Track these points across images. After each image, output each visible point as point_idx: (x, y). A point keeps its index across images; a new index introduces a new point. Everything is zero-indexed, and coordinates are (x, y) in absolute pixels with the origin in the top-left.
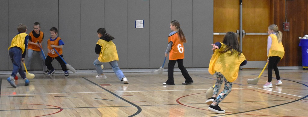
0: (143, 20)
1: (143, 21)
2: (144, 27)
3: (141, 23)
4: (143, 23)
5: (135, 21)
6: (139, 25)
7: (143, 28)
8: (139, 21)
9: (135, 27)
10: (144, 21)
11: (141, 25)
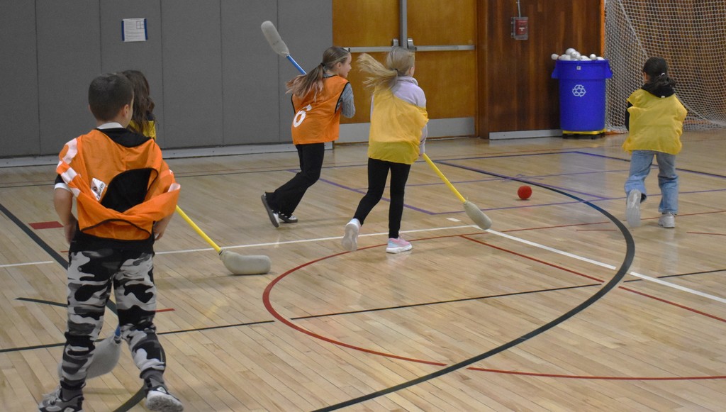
0: (143, 19)
1: (143, 23)
2: (147, 38)
3: (138, 27)
4: (143, 27)
5: (123, 22)
6: (132, 33)
7: (143, 38)
8: (134, 21)
9: (123, 39)
10: (145, 21)
11: (138, 33)
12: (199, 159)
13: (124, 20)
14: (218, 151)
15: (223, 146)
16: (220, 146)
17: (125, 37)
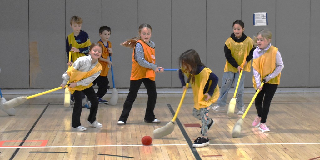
0: (265, 13)
1: (265, 15)
2: (267, 24)
3: (263, 17)
4: (265, 17)
5: (254, 15)
6: (258, 21)
7: (265, 24)
8: (260, 14)
9: (254, 24)
10: (267, 14)
11: (262, 21)
12: (294, 94)
13: (255, 13)
14: (306, 90)
15: (309, 87)
16: (307, 87)
17: (255, 23)
